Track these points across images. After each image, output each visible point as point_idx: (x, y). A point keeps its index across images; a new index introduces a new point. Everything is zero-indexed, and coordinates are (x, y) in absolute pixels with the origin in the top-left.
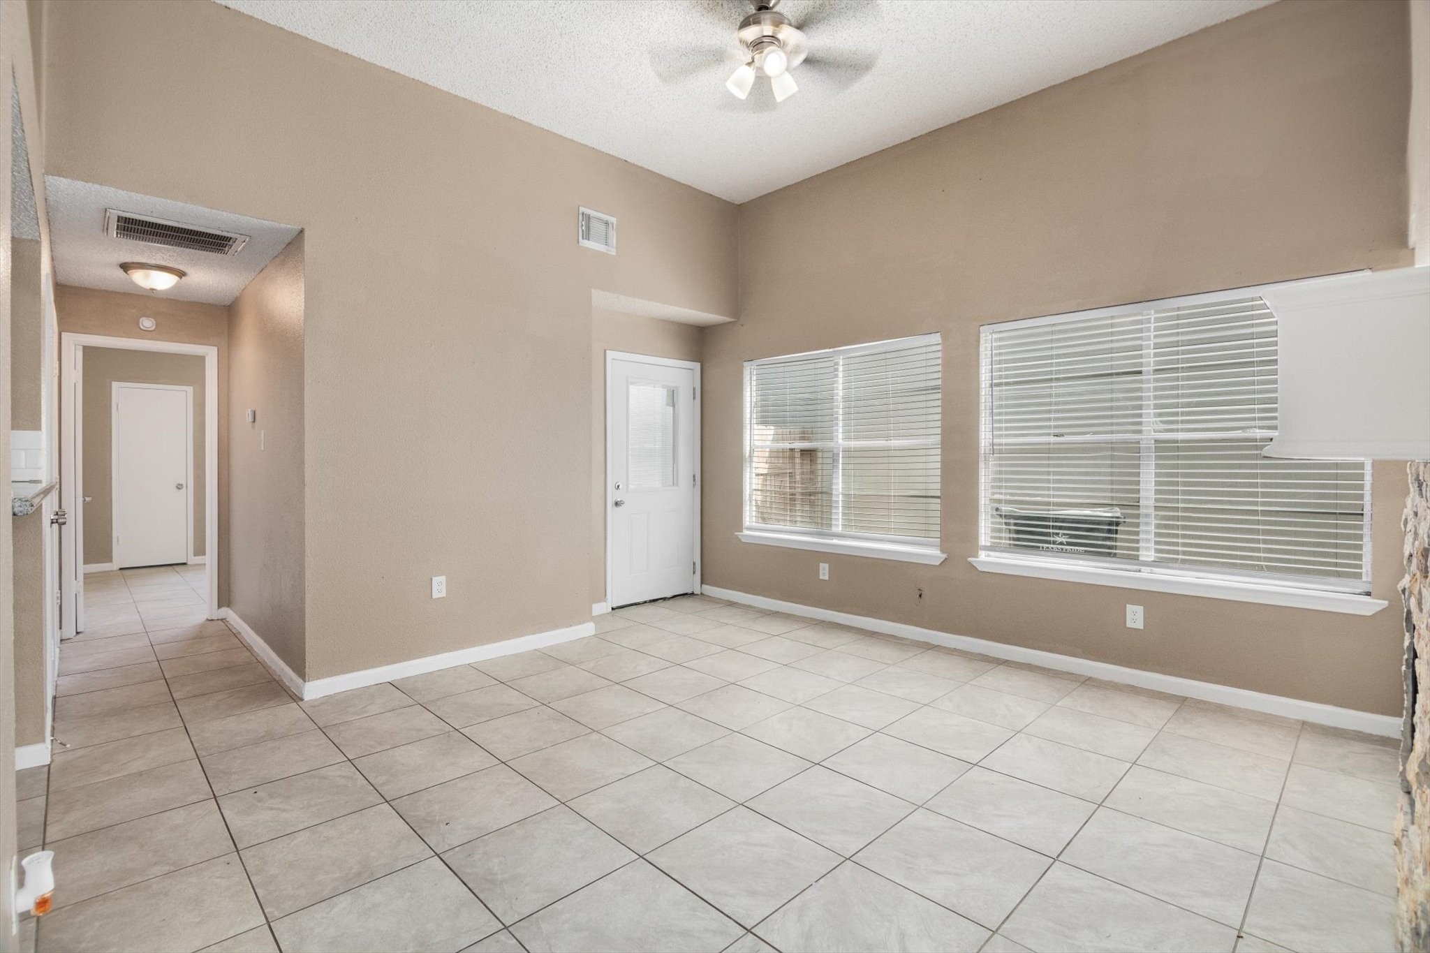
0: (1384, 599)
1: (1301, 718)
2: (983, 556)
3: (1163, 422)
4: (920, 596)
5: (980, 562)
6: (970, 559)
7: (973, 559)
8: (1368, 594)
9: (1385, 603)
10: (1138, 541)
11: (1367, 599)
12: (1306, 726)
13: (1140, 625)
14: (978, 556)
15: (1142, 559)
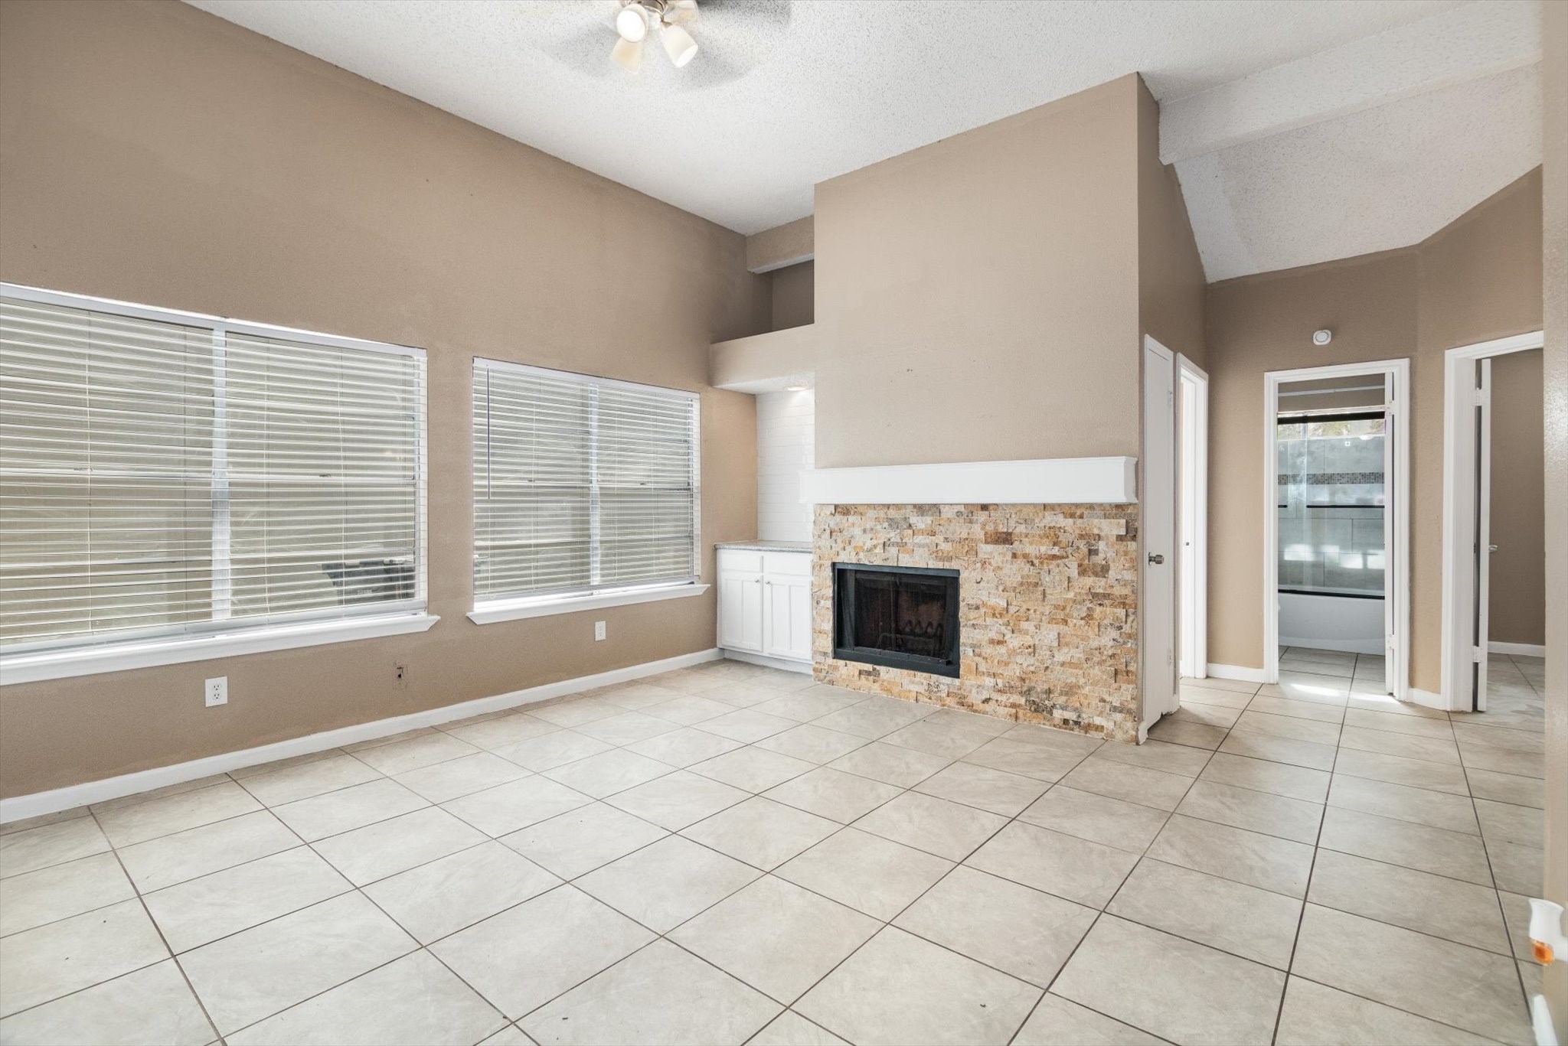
4: (400, 676)
5: (475, 615)
8: (693, 582)
9: (708, 585)
10: (588, 570)
14: (472, 611)
15: (592, 584)
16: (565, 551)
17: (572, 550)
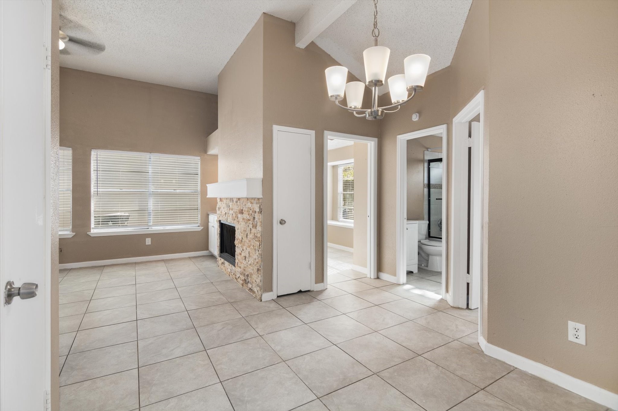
0: (202, 226)
1: (188, 256)
2: (93, 231)
3: (154, 187)
5: (91, 233)
6: (88, 233)
7: (89, 233)
8: (199, 226)
9: (203, 227)
11: (199, 227)
12: (190, 258)
13: (150, 243)
14: (90, 232)
15: (149, 225)
16: (136, 213)
17: (138, 213)
